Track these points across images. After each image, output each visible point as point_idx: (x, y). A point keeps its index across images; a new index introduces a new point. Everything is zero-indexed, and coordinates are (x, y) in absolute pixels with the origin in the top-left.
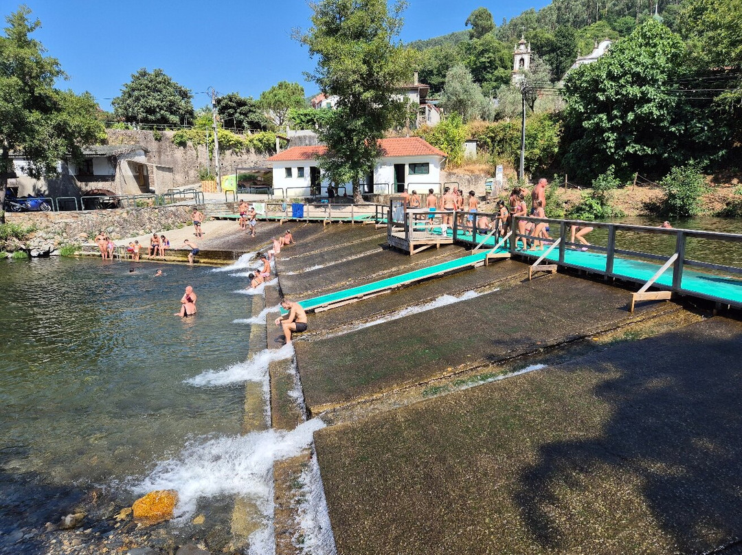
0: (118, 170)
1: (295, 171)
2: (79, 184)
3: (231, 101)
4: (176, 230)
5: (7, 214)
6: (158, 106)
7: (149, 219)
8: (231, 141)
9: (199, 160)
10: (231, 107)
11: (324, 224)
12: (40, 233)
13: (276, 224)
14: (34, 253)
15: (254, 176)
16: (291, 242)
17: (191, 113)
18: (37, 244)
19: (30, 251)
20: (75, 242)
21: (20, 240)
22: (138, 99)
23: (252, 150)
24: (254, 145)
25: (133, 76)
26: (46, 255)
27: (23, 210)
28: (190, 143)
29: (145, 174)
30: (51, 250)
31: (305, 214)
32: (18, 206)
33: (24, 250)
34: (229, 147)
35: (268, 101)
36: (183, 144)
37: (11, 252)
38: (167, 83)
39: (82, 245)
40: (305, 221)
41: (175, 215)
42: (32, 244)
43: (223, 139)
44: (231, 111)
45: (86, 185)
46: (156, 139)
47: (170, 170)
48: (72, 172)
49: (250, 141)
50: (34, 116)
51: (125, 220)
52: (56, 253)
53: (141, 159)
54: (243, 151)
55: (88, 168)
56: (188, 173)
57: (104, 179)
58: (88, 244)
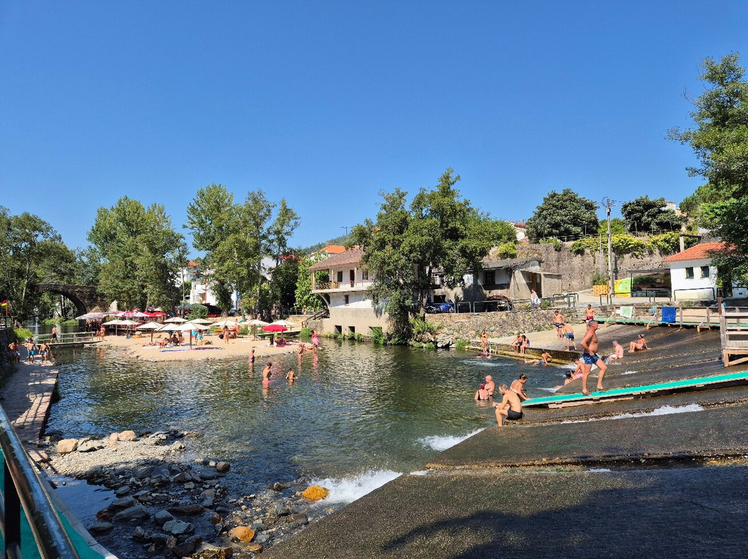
0: (512, 279)
1: (697, 271)
2: (485, 291)
3: (638, 205)
4: (546, 332)
5: (426, 315)
6: (562, 221)
7: (523, 320)
8: (630, 244)
9: (596, 266)
10: (638, 211)
11: (699, 330)
12: (445, 330)
13: (643, 329)
14: (439, 345)
15: (652, 279)
16: (644, 347)
17: (595, 222)
18: (442, 339)
19: (437, 343)
20: (467, 338)
21: (431, 334)
22: (545, 218)
23: (657, 251)
24: (659, 246)
25: (545, 199)
26: (447, 347)
27: (438, 312)
28: (587, 251)
29: (538, 281)
30: (451, 343)
31: (677, 319)
32: (435, 309)
33: (433, 342)
34: (628, 251)
35: (702, 196)
36: (580, 252)
37: (425, 343)
38: (573, 199)
39: (472, 340)
40: (678, 326)
41: (545, 317)
42: (439, 337)
43: (621, 244)
44: (638, 215)
45: (490, 292)
46: (556, 250)
47: (559, 277)
48: (480, 283)
49: (653, 243)
50: (447, 243)
51: (504, 322)
52: (453, 346)
53: (535, 269)
54: (644, 254)
55: (492, 279)
56: (584, 278)
57: (502, 287)
58: (475, 340)
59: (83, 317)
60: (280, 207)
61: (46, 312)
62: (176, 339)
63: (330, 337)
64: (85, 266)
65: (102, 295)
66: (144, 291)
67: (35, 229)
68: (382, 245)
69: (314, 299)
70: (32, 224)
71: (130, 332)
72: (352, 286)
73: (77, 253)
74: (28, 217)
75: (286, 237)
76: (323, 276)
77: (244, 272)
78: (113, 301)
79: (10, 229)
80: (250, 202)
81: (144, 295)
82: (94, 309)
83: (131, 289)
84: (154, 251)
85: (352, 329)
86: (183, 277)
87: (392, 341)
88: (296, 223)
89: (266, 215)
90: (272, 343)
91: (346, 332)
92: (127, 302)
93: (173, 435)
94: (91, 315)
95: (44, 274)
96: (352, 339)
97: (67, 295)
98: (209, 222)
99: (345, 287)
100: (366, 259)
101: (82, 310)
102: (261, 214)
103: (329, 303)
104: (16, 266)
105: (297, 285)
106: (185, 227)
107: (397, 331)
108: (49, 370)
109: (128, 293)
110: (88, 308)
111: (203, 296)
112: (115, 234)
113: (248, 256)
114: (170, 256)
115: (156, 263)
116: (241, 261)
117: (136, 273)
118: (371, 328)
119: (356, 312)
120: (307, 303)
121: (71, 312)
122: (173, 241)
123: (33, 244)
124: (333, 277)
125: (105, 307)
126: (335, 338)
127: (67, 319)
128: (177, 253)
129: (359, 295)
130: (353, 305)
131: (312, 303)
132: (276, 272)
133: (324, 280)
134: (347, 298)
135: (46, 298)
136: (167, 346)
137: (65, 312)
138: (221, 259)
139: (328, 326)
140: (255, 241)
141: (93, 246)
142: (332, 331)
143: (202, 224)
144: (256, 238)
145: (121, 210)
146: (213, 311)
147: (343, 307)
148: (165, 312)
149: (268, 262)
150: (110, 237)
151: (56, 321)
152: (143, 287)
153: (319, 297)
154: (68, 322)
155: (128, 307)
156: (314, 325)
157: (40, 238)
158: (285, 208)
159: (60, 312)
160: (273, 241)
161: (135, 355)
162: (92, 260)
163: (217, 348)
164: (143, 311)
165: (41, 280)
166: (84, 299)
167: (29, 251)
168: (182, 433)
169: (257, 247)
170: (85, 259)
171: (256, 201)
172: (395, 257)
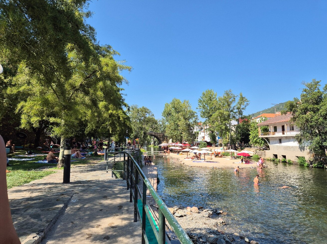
59: (160, 145)
60: (239, 96)
61: (149, 143)
62: (198, 157)
63: (270, 160)
64: (161, 125)
65: (167, 137)
66: (182, 135)
67: (146, 112)
68: (305, 111)
69: (260, 140)
70: (145, 110)
71: (178, 152)
72: (283, 134)
73: (158, 121)
74: (143, 108)
75: (242, 110)
76: (265, 129)
77: (224, 127)
78: (170, 139)
79: (138, 113)
80: (225, 95)
81: (182, 137)
82: (164, 142)
83: (177, 134)
84: (185, 119)
85: (284, 157)
86: (196, 129)
87: (314, 165)
88: (247, 104)
89: (233, 101)
90: (242, 162)
91: (280, 158)
92: (175, 139)
93: (215, 212)
94: (164, 144)
95: (148, 128)
96: (284, 162)
97: (155, 136)
98: (206, 106)
99: (279, 134)
100: (294, 119)
101: (160, 142)
102: (231, 100)
103: (269, 142)
104: (140, 126)
105: (250, 133)
106: (197, 108)
107: (316, 160)
108: (154, 167)
109: (176, 136)
110: (162, 142)
111: (204, 137)
112: (171, 113)
113: (225, 120)
114: (191, 121)
115: (186, 124)
116: (222, 122)
117: (179, 128)
118: (297, 157)
119: (286, 148)
120: (256, 142)
121: (156, 143)
122: (192, 115)
123: (145, 117)
124: (271, 129)
125: (167, 142)
126: (273, 161)
127: (155, 145)
128: (194, 119)
129: (288, 139)
130: (284, 144)
131: (259, 142)
132: (238, 127)
133: (266, 130)
134: (280, 140)
135: (149, 137)
136: (194, 159)
137: (155, 142)
138: (213, 122)
139: (269, 154)
140: (228, 112)
141: (164, 118)
142: (272, 157)
143: (204, 107)
144: (228, 111)
145: (173, 103)
146: (209, 144)
147: (278, 145)
148: (190, 144)
149: (234, 122)
150: (169, 114)
151: (152, 146)
152: (181, 133)
153: (262, 139)
154: (156, 146)
155: (176, 141)
156: (261, 153)
157: (147, 116)
158: (242, 97)
159: (153, 143)
160: (236, 112)
161: (182, 163)
162: (163, 123)
163: (216, 162)
164: (181, 143)
165: (147, 131)
166: (161, 138)
167: (144, 121)
168: (219, 212)
169: (229, 116)
170: (161, 123)
171: (228, 95)
172: (316, 117)
